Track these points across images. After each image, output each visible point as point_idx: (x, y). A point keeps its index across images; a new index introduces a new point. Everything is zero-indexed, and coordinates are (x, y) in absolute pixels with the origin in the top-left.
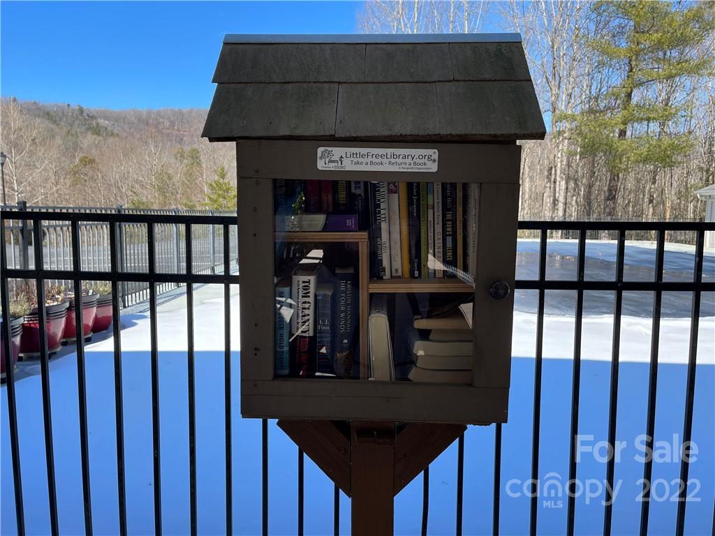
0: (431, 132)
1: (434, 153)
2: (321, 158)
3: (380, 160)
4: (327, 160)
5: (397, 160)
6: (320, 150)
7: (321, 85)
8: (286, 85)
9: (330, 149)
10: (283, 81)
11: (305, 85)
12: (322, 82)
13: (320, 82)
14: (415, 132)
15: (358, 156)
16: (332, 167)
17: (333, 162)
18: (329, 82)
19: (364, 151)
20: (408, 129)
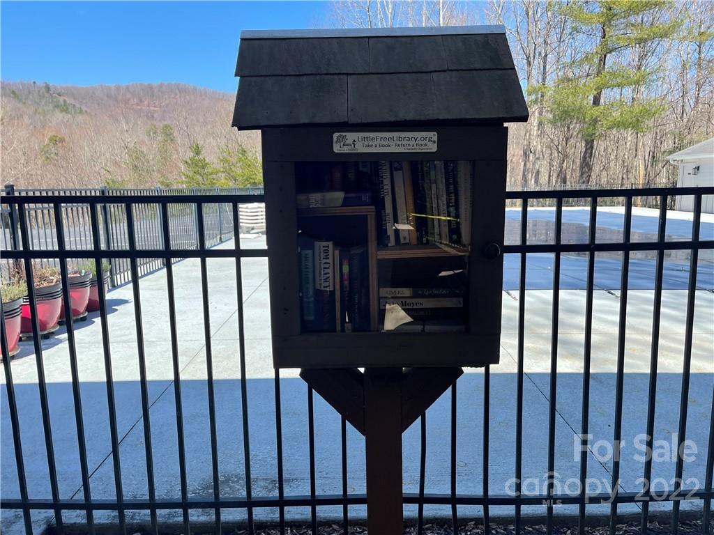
0: (431, 117)
1: (434, 135)
2: (336, 142)
3: (387, 143)
4: (342, 144)
5: (403, 142)
6: (336, 135)
7: (332, 77)
8: (301, 78)
9: (344, 134)
10: (298, 73)
11: (318, 77)
12: (333, 74)
13: (331, 74)
14: (417, 118)
15: (369, 139)
16: (346, 150)
17: (347, 145)
18: (339, 74)
19: (373, 135)
20: (411, 116)
